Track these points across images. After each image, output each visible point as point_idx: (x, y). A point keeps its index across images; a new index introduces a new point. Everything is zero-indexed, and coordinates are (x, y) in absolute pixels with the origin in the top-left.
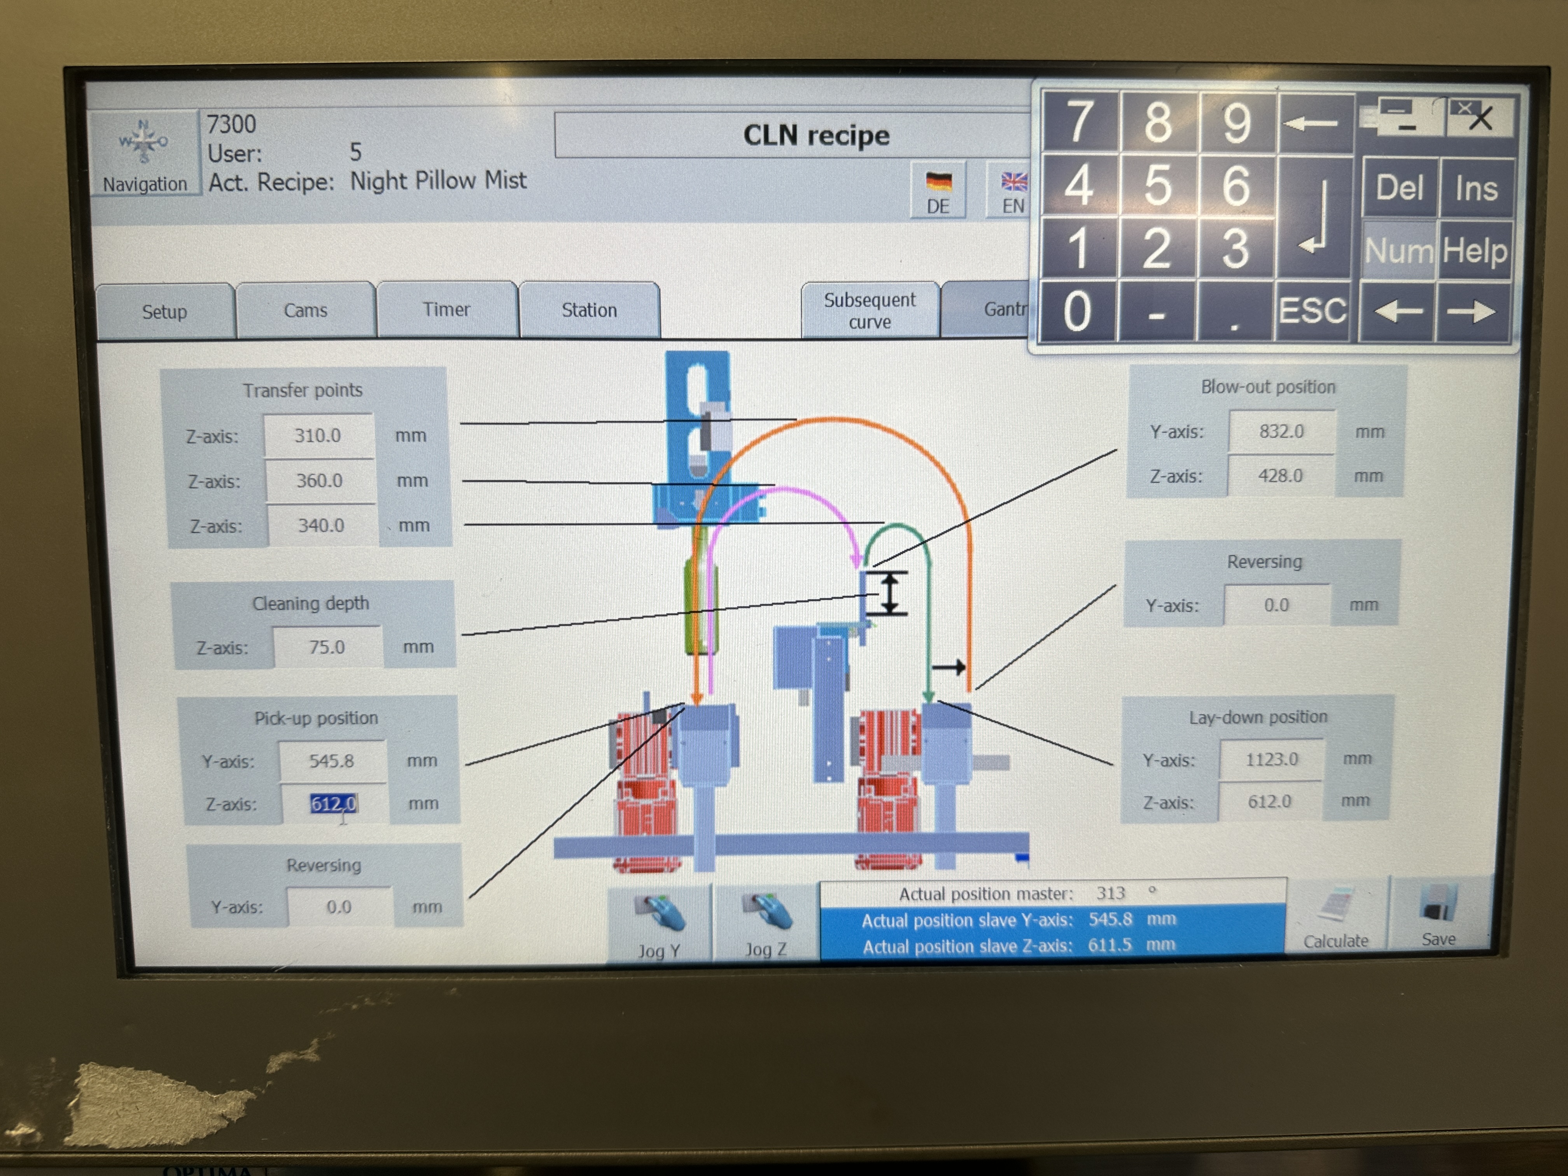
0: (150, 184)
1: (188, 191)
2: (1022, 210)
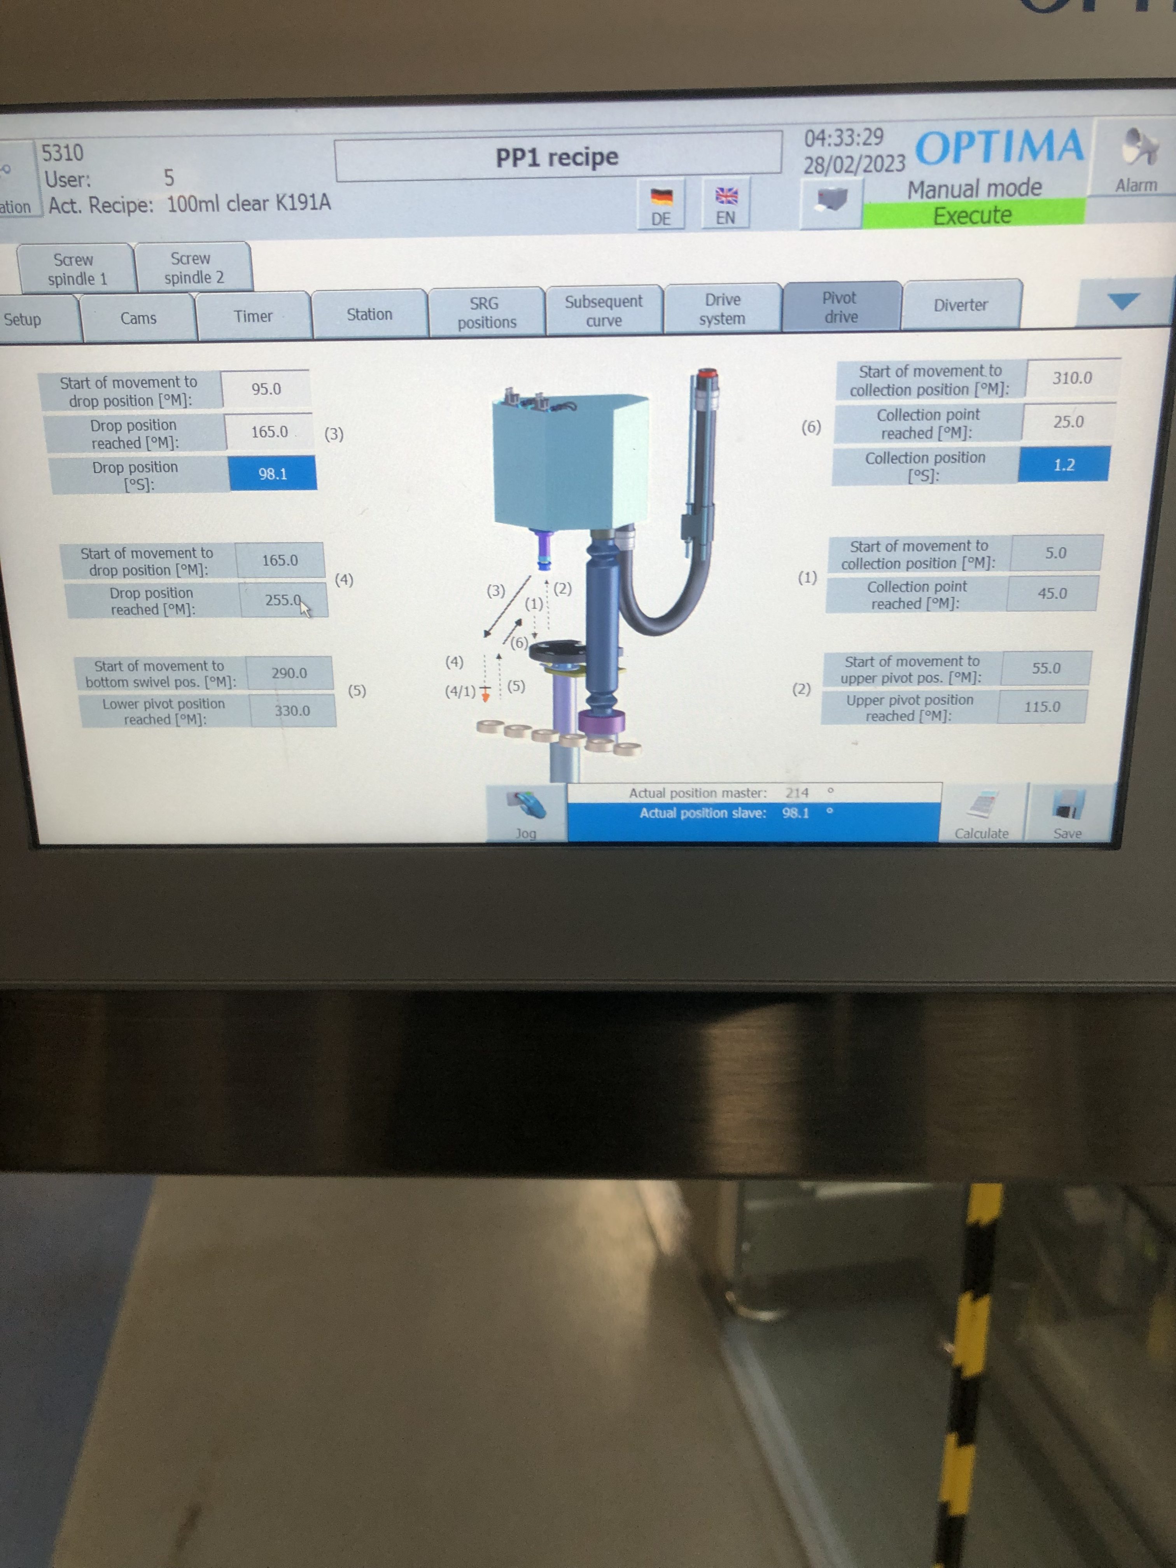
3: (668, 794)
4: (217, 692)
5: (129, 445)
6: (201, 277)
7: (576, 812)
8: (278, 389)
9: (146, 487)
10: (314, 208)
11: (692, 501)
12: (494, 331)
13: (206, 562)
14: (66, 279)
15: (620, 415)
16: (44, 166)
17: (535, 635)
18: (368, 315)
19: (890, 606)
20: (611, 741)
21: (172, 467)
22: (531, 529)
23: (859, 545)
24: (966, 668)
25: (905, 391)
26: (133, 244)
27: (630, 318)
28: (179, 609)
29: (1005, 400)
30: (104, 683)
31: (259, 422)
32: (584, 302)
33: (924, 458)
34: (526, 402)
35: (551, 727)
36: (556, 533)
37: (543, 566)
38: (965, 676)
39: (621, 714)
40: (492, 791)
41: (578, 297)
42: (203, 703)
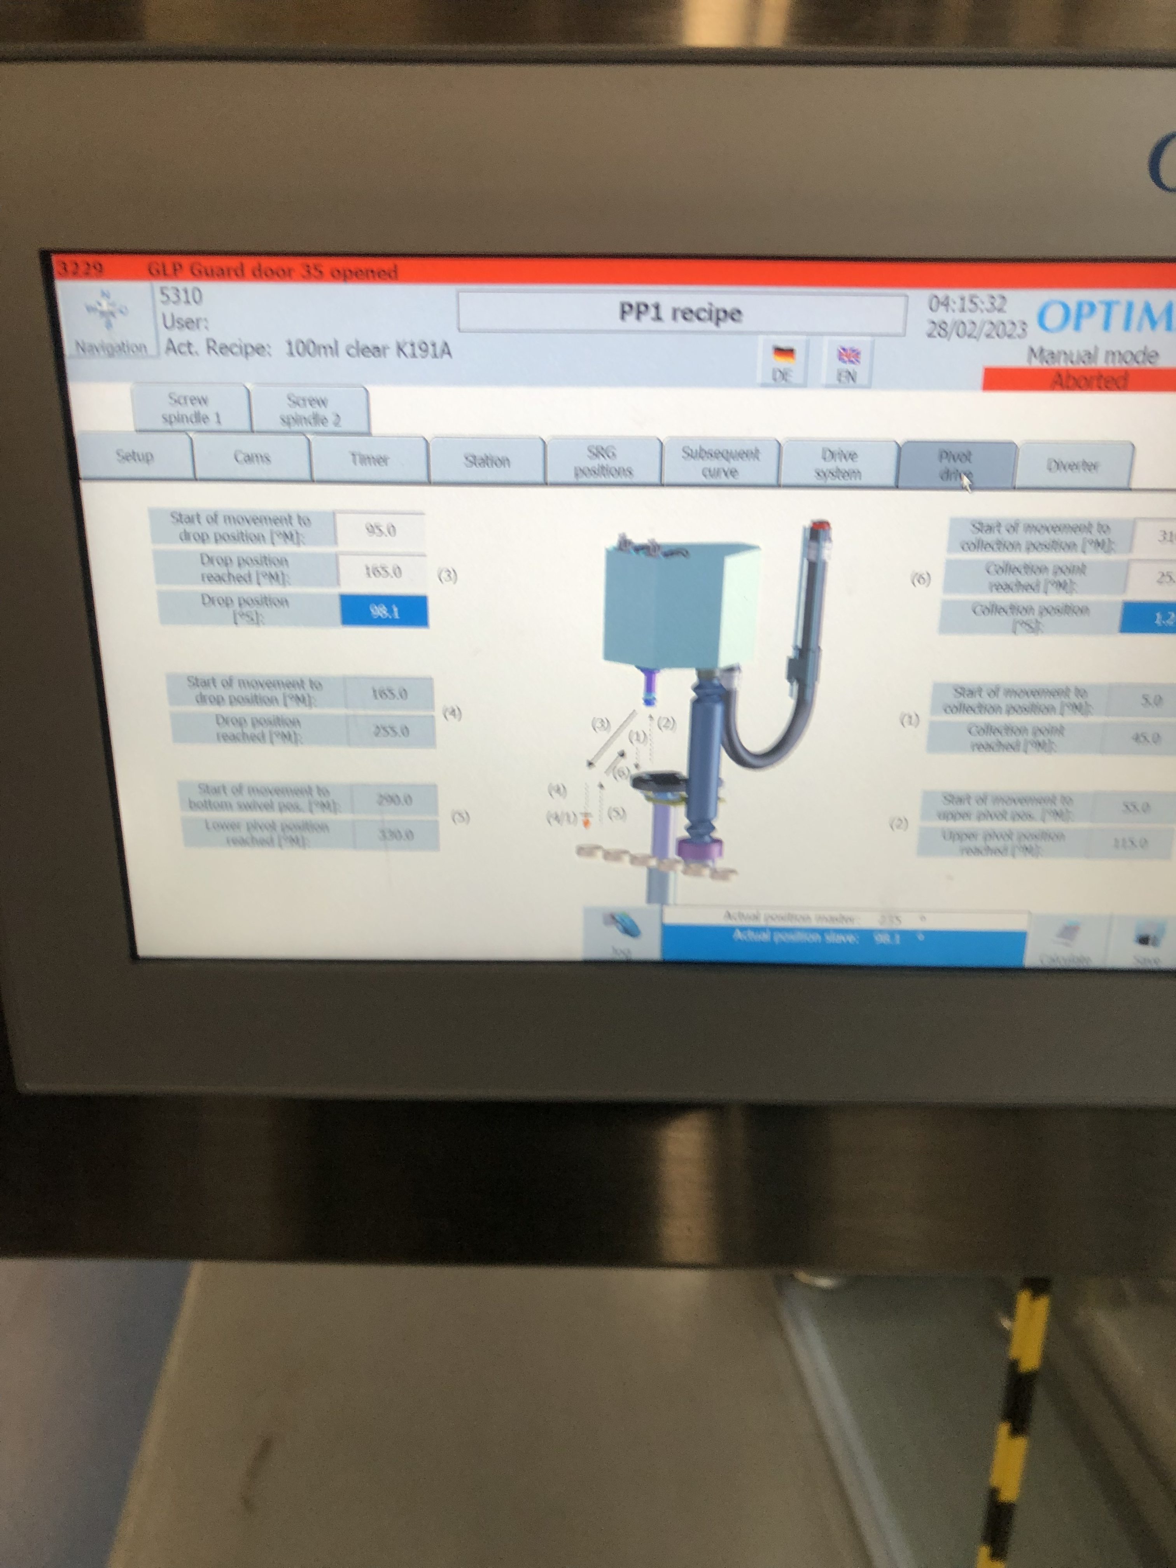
3: (762, 918)
4: (320, 816)
5: (239, 579)
6: (318, 419)
7: (670, 932)
8: (392, 530)
9: (255, 620)
10: (435, 356)
11: (799, 644)
12: (612, 479)
13: (314, 693)
14: (180, 419)
15: (732, 563)
16: (161, 307)
17: (637, 766)
18: (486, 461)
19: (989, 747)
20: (706, 866)
21: (283, 602)
22: (638, 667)
23: (961, 691)
24: (1059, 806)
25: (1014, 546)
26: (249, 386)
27: (746, 470)
28: (286, 737)
29: (1112, 557)
30: (207, 805)
31: (372, 561)
32: (702, 454)
33: (1028, 610)
34: (639, 549)
35: (648, 850)
36: (662, 671)
37: (649, 702)
38: (1058, 814)
39: (718, 841)
40: (588, 912)
41: (695, 447)
42: (307, 826)
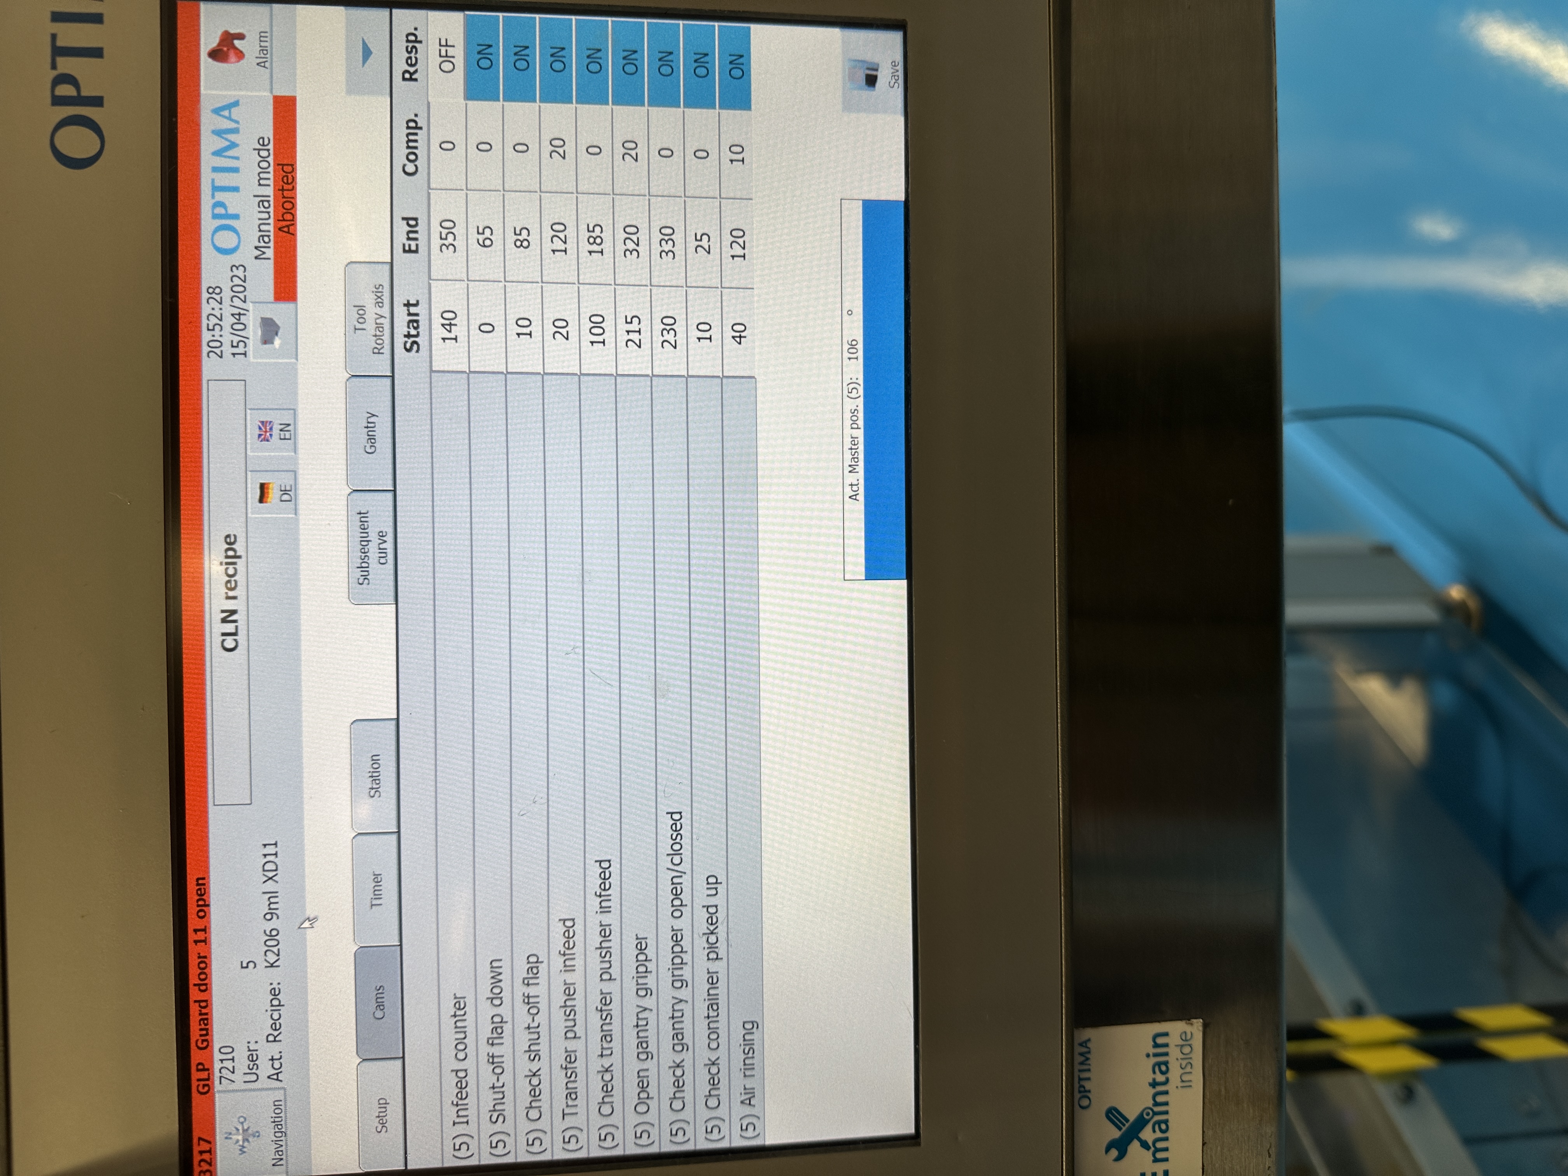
0: (277, 1130)
1: (282, 1098)
2: (289, 425)
